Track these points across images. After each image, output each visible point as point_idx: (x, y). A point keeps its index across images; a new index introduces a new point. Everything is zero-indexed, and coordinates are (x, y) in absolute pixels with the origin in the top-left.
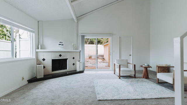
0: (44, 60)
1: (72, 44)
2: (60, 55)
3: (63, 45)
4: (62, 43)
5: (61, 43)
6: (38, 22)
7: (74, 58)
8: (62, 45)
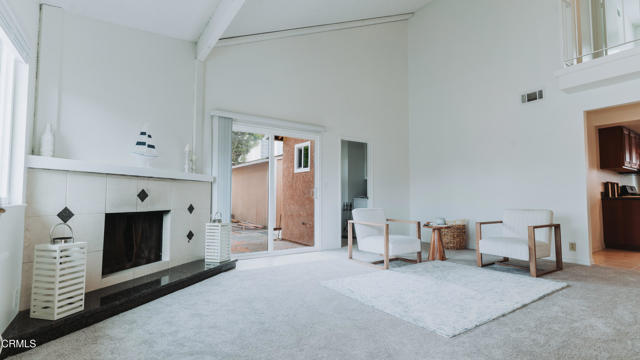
0: (65, 215)
1: (187, 149)
2: (143, 195)
3: (153, 147)
4: (150, 136)
5: (144, 139)
6: (41, 5)
7: (191, 209)
8: (149, 146)
